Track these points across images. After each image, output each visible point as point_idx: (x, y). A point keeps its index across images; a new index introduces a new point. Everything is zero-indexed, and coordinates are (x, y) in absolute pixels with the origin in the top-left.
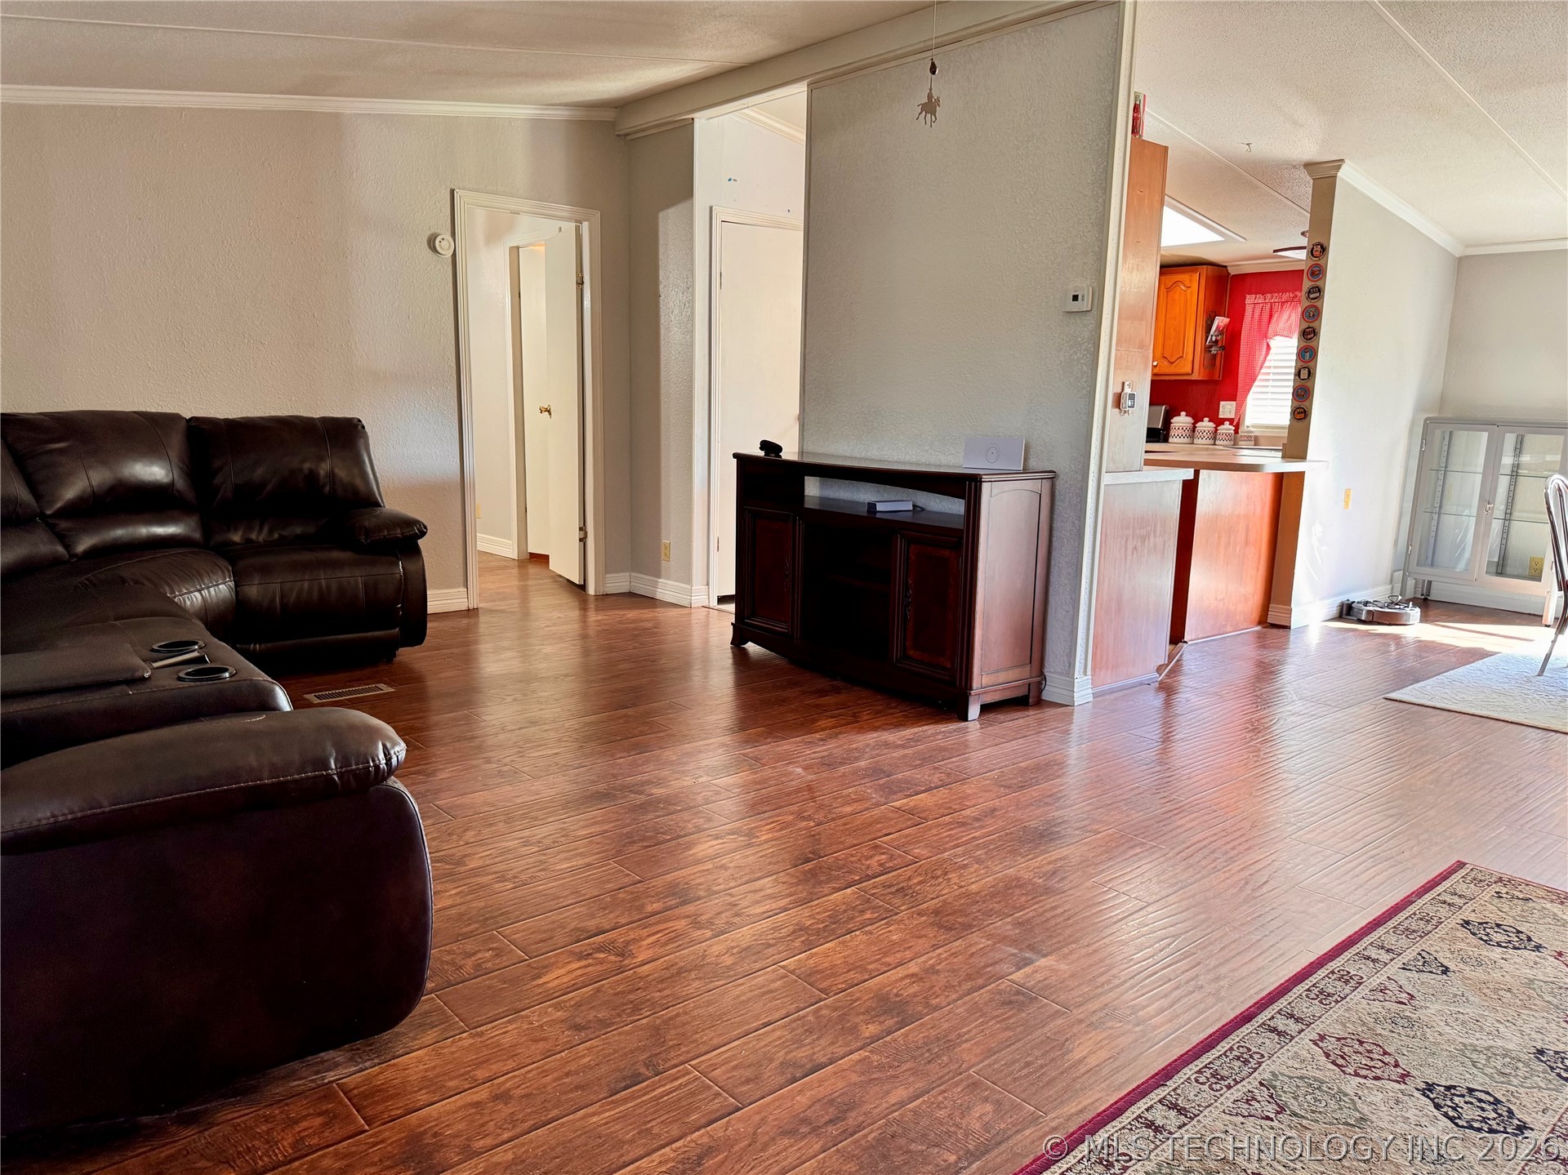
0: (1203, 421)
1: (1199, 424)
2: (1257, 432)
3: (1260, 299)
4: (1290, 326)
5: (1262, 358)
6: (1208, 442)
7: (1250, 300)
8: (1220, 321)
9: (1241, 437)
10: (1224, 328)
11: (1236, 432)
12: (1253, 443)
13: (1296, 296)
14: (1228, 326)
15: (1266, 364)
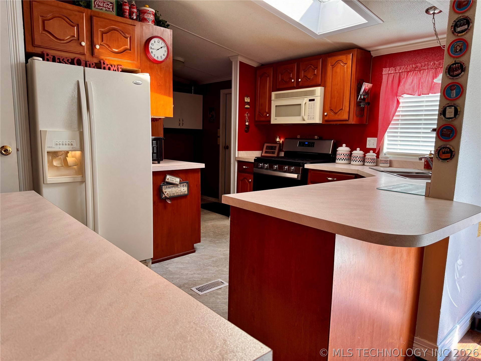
0: (356, 150)
1: (354, 152)
2: (391, 158)
3: (392, 70)
4: (413, 87)
5: (394, 109)
6: (360, 163)
7: (385, 71)
8: (366, 86)
9: (381, 161)
10: (369, 90)
11: (378, 157)
12: (388, 165)
13: (417, 67)
14: (371, 89)
15: (396, 114)
